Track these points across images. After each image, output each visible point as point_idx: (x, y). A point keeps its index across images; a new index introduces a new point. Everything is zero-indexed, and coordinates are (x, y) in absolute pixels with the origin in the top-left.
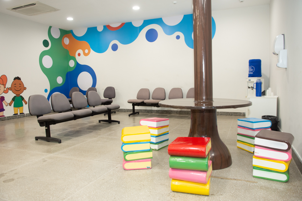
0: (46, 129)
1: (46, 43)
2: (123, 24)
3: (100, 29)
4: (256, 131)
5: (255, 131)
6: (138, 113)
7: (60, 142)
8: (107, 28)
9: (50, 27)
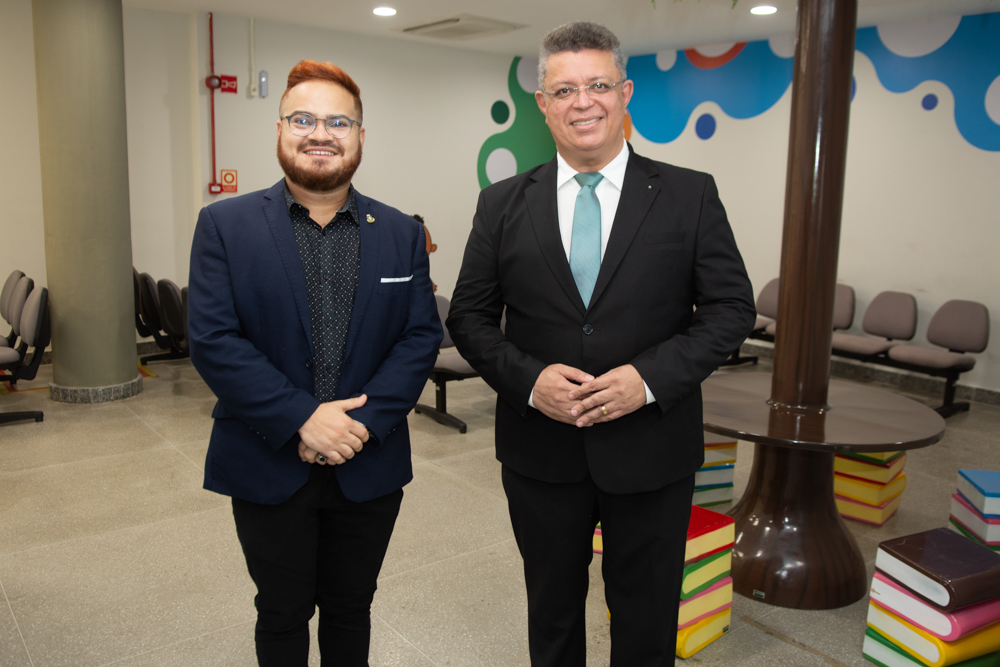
0: (437, 391)
1: (499, 112)
2: (739, 48)
3: (665, 63)
4: (992, 523)
5: (988, 522)
6: (755, 360)
7: (463, 430)
8: (689, 57)
9: (517, 60)
